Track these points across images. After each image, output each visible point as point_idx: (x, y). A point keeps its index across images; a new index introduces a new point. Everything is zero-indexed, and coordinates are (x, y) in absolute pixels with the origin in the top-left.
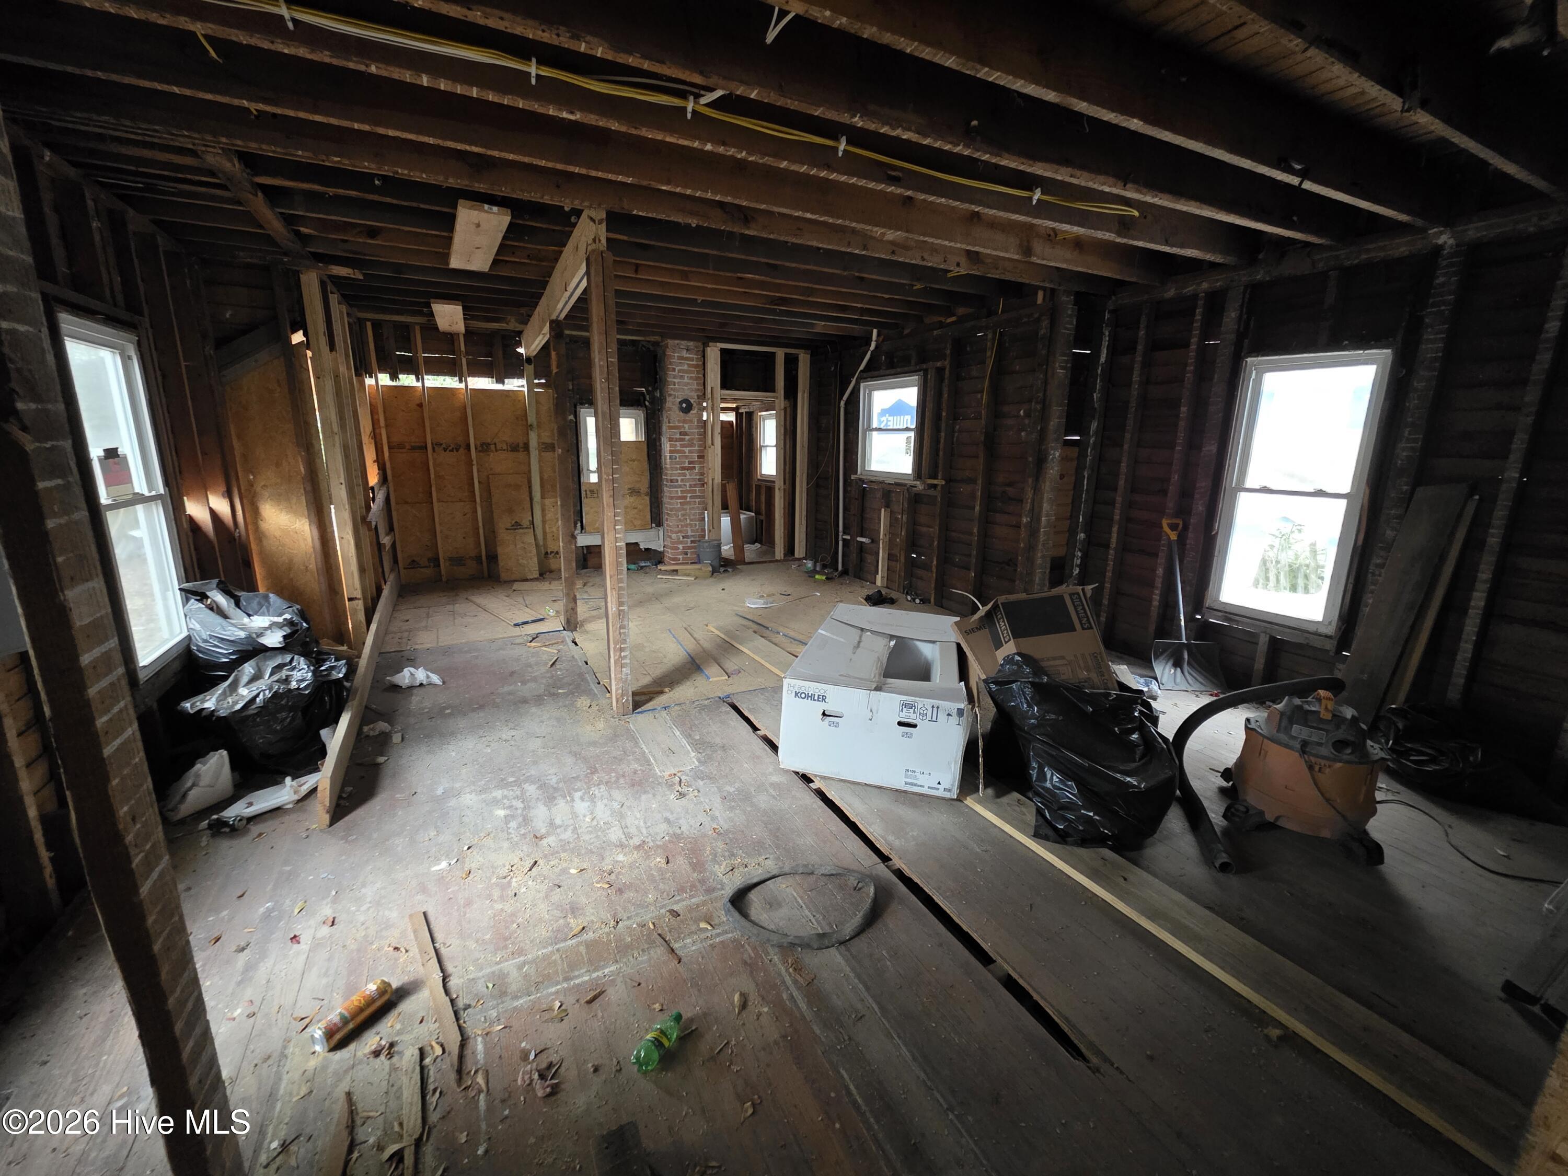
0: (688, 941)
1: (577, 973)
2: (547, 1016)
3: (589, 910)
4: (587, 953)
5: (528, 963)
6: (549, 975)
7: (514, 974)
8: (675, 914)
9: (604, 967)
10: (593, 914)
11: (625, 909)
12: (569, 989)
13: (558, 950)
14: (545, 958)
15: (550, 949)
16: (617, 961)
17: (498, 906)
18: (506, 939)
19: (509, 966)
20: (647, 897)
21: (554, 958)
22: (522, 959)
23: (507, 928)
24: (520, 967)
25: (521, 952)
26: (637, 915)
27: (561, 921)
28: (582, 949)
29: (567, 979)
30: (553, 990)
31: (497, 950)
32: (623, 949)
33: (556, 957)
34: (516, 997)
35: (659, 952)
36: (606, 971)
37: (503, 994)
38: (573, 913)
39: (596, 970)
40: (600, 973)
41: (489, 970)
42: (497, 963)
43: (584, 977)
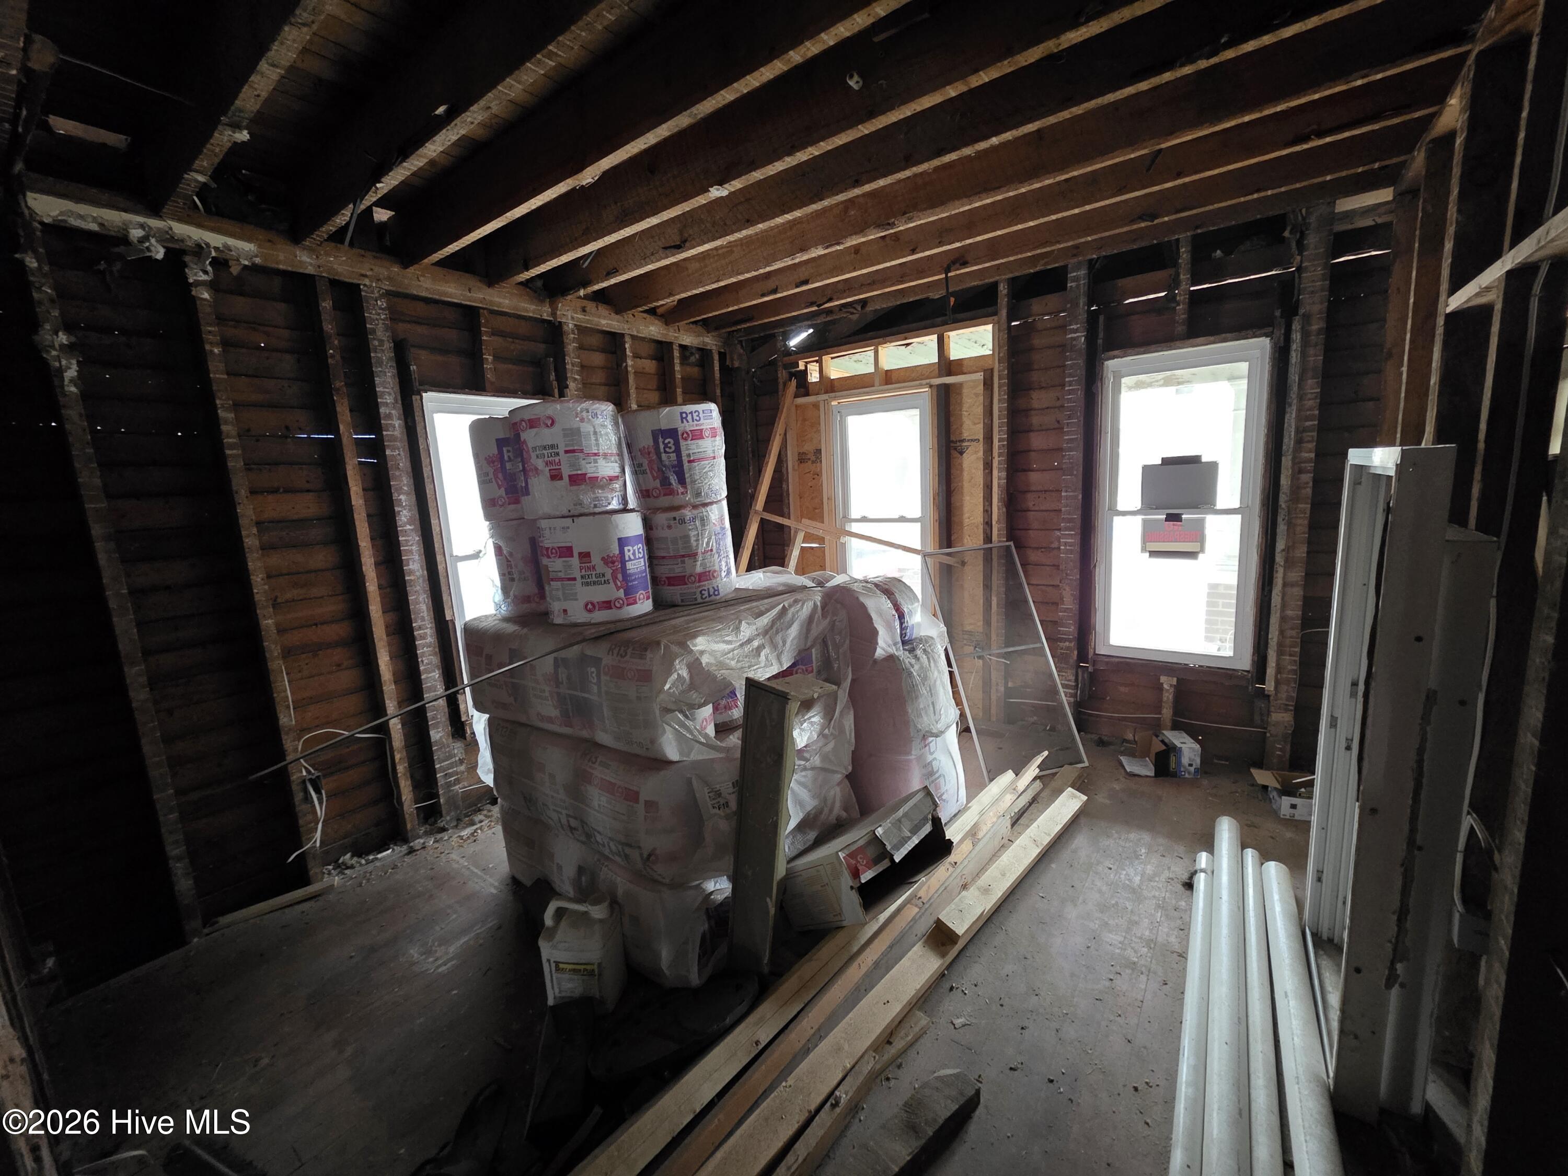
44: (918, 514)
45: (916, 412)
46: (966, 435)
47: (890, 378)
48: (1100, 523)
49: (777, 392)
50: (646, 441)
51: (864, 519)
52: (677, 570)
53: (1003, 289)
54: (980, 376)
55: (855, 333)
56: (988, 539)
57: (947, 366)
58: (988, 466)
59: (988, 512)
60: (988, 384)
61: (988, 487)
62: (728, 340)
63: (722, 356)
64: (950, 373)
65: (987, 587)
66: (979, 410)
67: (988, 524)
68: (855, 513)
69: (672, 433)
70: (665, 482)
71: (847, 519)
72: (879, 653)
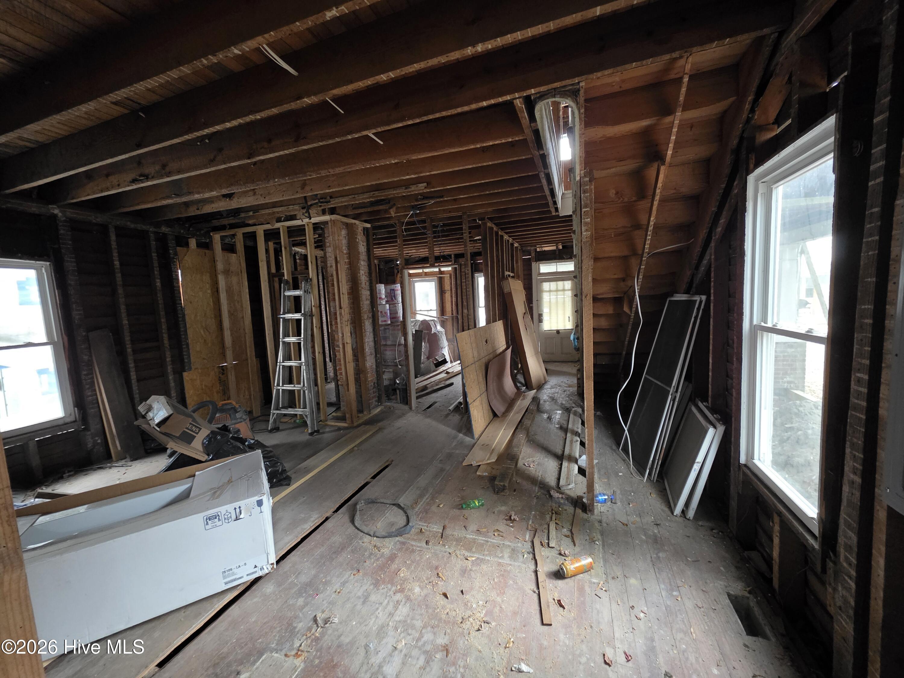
0: (434, 530)
1: (482, 542)
2: (501, 533)
3: (458, 566)
4: (473, 547)
5: (498, 557)
6: (493, 547)
7: (506, 555)
8: (427, 543)
9: (471, 538)
10: (458, 564)
11: (443, 557)
12: (488, 537)
13: (484, 555)
14: (490, 555)
15: (487, 558)
16: (465, 537)
17: (499, 599)
18: (503, 575)
19: (506, 560)
20: (429, 557)
21: (487, 553)
22: (500, 561)
23: (500, 582)
24: (502, 557)
25: (499, 564)
26: (442, 551)
27: (474, 569)
28: (474, 550)
29: (487, 541)
30: (494, 541)
31: (509, 572)
32: (458, 540)
33: (486, 553)
34: (509, 546)
35: (448, 531)
36: (471, 537)
37: (513, 550)
38: (466, 570)
39: (475, 539)
40: (474, 537)
41: (516, 564)
42: (511, 565)
43: (481, 539)
44: (435, 309)
45: (434, 283)
46: (446, 289)
47: (426, 274)
48: (476, 309)
49: (394, 275)
50: (389, 291)
51: (421, 310)
52: (394, 316)
53: (453, 256)
54: (449, 275)
55: (416, 262)
56: (452, 314)
57: (441, 272)
58: (452, 296)
59: (452, 308)
60: (451, 277)
61: (452, 302)
62: (380, 262)
63: (379, 265)
64: (441, 274)
65: (453, 325)
66: (449, 283)
67: (452, 310)
68: (417, 310)
69: (394, 290)
70: (392, 299)
71: (415, 310)
72: (432, 332)
